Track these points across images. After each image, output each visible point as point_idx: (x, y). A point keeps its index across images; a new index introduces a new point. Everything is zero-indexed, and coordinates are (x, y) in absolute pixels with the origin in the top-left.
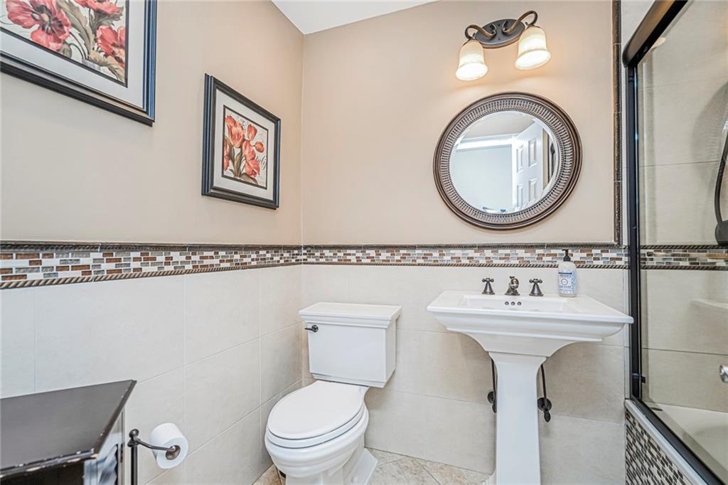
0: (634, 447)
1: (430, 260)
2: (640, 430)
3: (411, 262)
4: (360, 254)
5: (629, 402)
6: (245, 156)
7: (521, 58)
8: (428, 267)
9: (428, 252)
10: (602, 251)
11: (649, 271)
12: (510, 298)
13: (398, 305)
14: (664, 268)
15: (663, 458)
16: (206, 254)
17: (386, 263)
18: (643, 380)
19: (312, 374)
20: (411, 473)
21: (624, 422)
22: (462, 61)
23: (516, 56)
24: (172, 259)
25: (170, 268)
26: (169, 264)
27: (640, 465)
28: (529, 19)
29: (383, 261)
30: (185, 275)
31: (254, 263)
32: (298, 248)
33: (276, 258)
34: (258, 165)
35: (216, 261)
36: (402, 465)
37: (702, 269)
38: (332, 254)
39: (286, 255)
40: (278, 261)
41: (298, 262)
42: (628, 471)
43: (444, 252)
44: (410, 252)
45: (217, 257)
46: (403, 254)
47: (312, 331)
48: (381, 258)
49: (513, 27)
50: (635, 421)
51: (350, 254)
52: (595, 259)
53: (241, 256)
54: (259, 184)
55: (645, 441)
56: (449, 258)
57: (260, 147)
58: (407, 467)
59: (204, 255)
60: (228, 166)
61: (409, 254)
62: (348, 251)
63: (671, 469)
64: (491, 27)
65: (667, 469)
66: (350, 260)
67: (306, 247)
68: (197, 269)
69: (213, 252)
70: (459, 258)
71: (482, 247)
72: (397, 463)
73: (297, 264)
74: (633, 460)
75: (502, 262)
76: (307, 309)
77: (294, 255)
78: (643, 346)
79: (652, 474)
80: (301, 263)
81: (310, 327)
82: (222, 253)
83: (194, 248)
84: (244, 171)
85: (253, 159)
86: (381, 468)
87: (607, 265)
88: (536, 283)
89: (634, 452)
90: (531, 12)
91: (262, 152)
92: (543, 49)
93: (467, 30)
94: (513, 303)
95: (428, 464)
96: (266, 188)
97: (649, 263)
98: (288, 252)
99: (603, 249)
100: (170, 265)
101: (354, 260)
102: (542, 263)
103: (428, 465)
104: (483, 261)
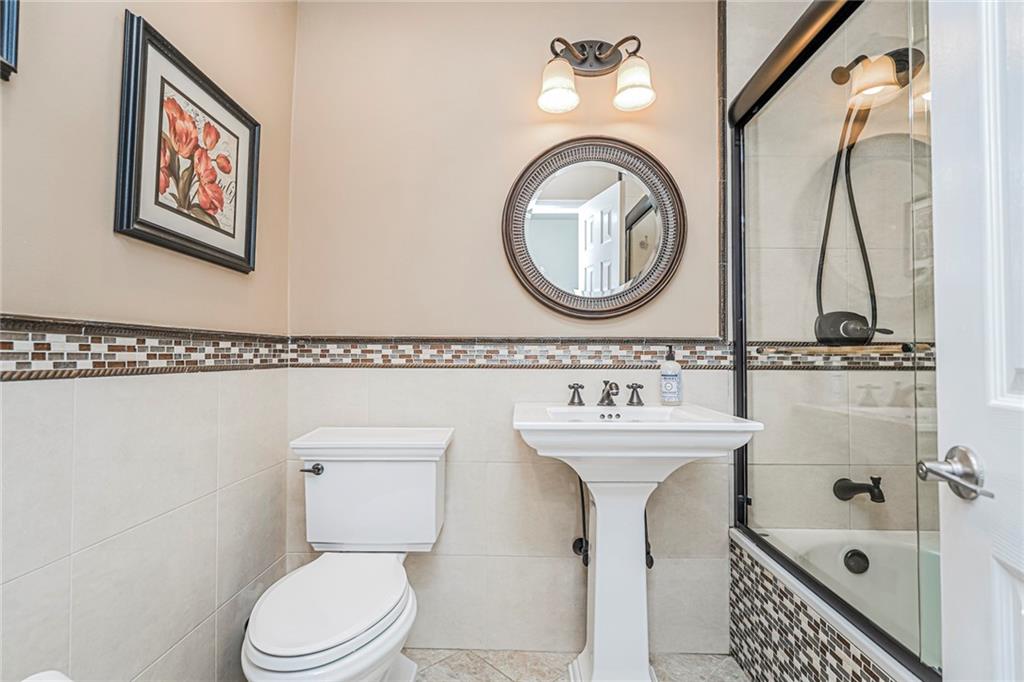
0: (741, 585)
1: (496, 360)
2: (749, 562)
3: (467, 363)
4: (388, 352)
5: (733, 530)
6: (199, 175)
7: (621, 94)
8: (491, 370)
9: (491, 348)
10: (706, 348)
11: (755, 372)
12: (606, 410)
13: (449, 426)
14: (768, 368)
15: (781, 591)
16: (120, 341)
17: (430, 364)
18: (749, 502)
19: (310, 543)
20: (469, 673)
21: (728, 555)
22: (546, 85)
23: (615, 92)
24: (49, 349)
25: (46, 365)
26: (42, 357)
27: (749, 604)
28: (631, 46)
29: (425, 361)
30: (76, 379)
31: (210, 362)
32: (283, 340)
33: (248, 356)
34: (221, 194)
35: (140, 356)
36: (453, 664)
37: (803, 368)
38: (341, 351)
39: (264, 351)
40: (251, 361)
41: (282, 364)
42: (733, 614)
43: (515, 349)
44: (467, 348)
45: (142, 350)
46: (456, 351)
47: (312, 474)
48: (422, 357)
49: (609, 53)
50: (744, 552)
51: (371, 352)
52: (699, 358)
53: (187, 349)
54: (222, 227)
55: (756, 574)
56: (522, 357)
57: (224, 163)
58: (461, 665)
59: (117, 344)
60: (168, 187)
61: (465, 352)
62: (370, 347)
63: (792, 602)
64: (582, 46)
65: (786, 602)
66: (372, 360)
67: (295, 340)
68: (101, 370)
69: (135, 340)
70: (536, 357)
71: (567, 342)
72: (446, 663)
73: (281, 366)
74: (739, 599)
75: (592, 362)
76: (301, 438)
77: (275, 351)
78: (749, 462)
79: (766, 612)
80: (287, 366)
81: (309, 466)
82: (151, 342)
83: (97, 330)
84: (196, 201)
85: (213, 182)
86: (423, 676)
87: (712, 365)
88: (635, 388)
89: (740, 589)
90: (634, 38)
91: (228, 173)
92: (647, 87)
93: (553, 43)
94: (610, 416)
95: (491, 655)
96: (233, 236)
97: (755, 363)
98: (266, 346)
99: (708, 345)
100: (44, 359)
101: (378, 359)
102: (640, 364)
103: (491, 657)
104: (568, 361)
